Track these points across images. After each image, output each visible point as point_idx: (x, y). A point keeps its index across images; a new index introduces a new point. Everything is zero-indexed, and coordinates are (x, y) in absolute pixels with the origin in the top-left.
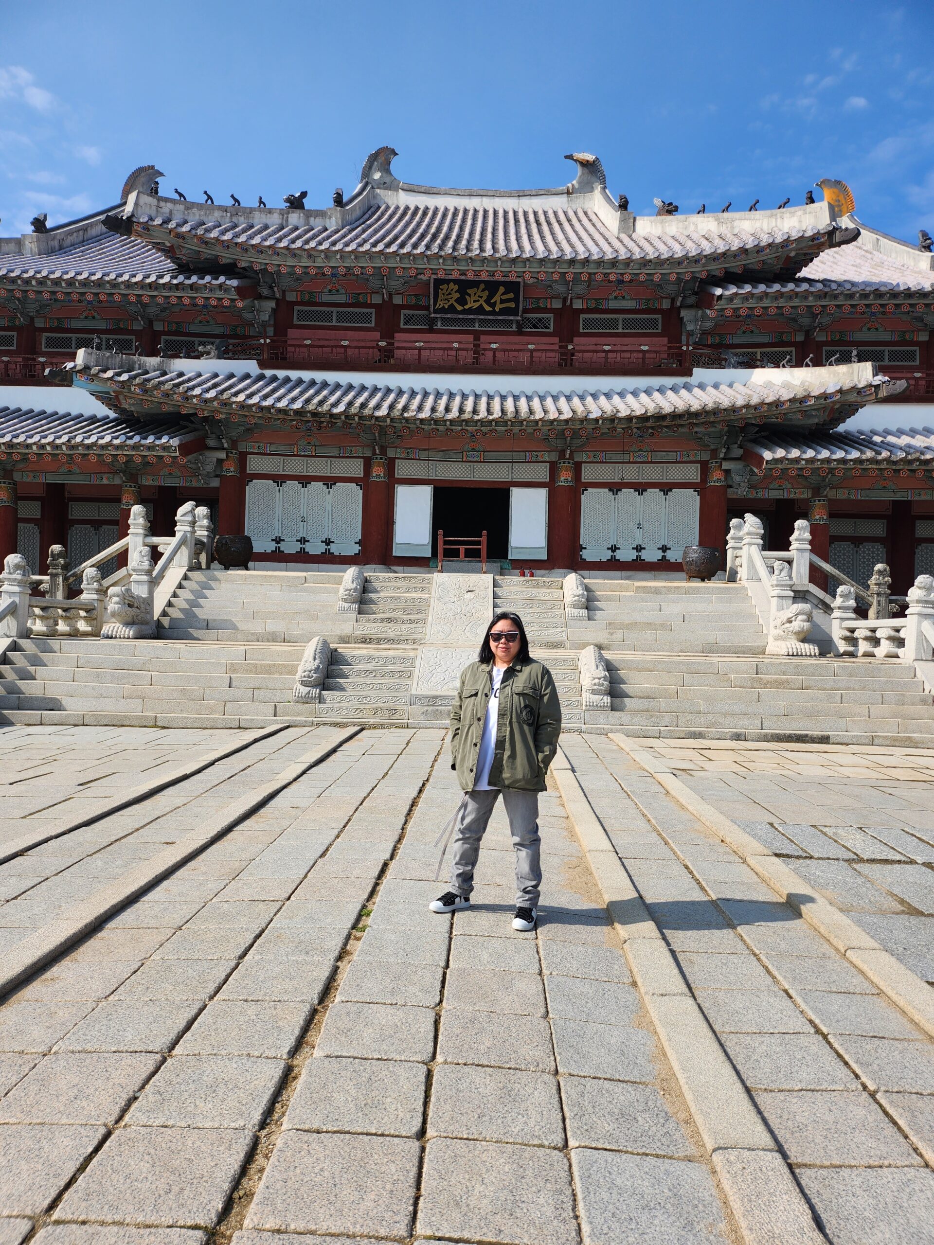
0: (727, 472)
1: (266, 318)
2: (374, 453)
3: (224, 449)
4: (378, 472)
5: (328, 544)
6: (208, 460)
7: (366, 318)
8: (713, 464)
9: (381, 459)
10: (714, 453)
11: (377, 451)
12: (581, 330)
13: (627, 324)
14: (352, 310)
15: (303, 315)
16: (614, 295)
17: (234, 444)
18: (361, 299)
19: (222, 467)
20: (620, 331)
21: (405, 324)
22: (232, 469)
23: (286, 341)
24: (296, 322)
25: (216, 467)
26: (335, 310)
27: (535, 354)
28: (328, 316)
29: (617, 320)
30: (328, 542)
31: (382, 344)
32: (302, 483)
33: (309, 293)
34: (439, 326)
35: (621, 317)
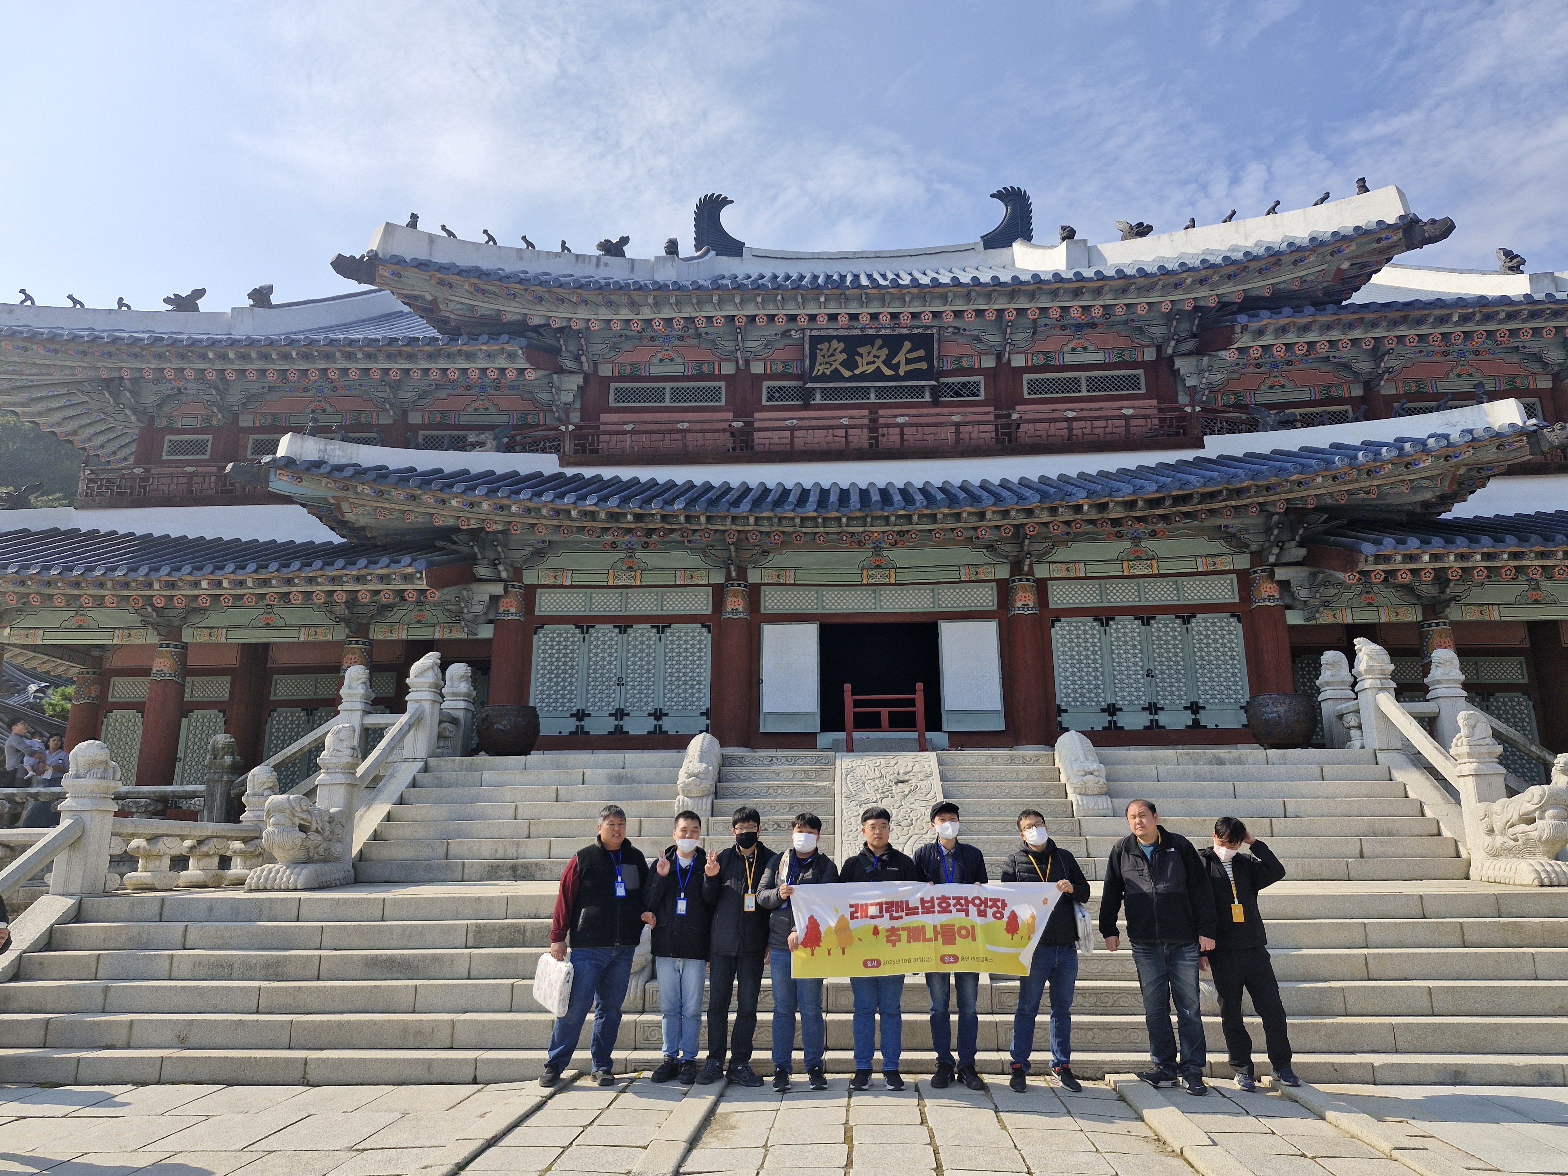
0: (1284, 585)
1: (569, 398)
2: (728, 577)
3: (501, 580)
4: (735, 604)
5: (658, 718)
6: (477, 598)
7: (714, 394)
8: (1259, 575)
9: (739, 585)
10: (1258, 557)
11: (734, 574)
12: (1026, 396)
13: (1093, 384)
14: (692, 384)
15: (622, 395)
16: (1071, 345)
17: (517, 574)
18: (705, 369)
19: (497, 608)
20: (1084, 393)
21: (769, 399)
22: (513, 610)
23: (598, 427)
24: (612, 404)
25: (488, 608)
26: (668, 385)
27: (962, 429)
28: (659, 395)
29: (1077, 380)
30: (658, 715)
31: (738, 424)
32: (619, 627)
33: (631, 364)
34: (818, 400)
35: (1083, 375)
